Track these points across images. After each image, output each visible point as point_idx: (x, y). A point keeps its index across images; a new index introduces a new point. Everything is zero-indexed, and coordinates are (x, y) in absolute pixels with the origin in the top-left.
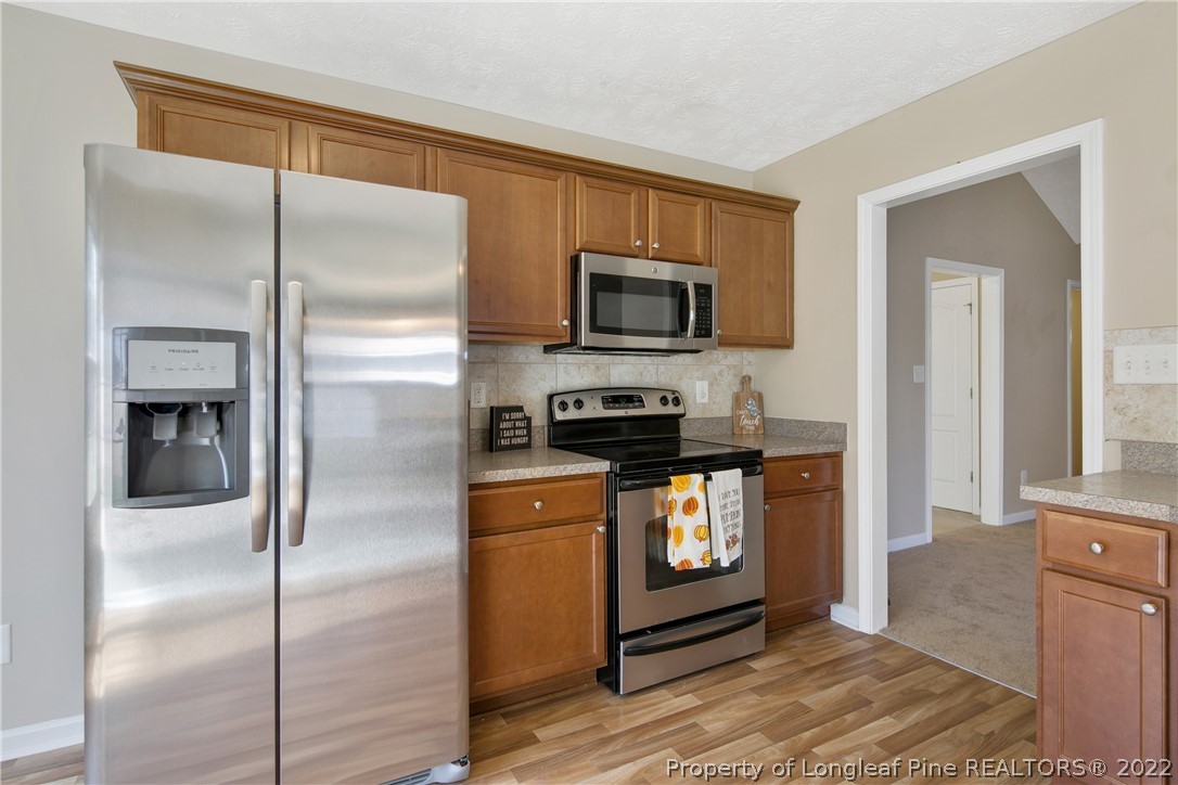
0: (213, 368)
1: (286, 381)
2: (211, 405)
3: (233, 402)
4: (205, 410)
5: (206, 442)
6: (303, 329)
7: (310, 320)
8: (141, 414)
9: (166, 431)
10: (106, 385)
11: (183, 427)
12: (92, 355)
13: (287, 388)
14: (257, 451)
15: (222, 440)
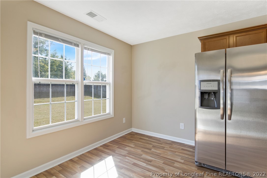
0: (214, 86)
1: (227, 88)
2: (213, 93)
3: (217, 92)
4: (212, 93)
5: (213, 99)
6: (231, 76)
7: (232, 75)
8: (203, 94)
9: (206, 96)
10: (198, 89)
11: (209, 96)
12: (196, 84)
13: (227, 90)
14: (222, 102)
15: (215, 99)
